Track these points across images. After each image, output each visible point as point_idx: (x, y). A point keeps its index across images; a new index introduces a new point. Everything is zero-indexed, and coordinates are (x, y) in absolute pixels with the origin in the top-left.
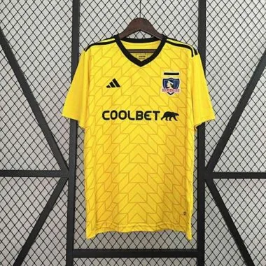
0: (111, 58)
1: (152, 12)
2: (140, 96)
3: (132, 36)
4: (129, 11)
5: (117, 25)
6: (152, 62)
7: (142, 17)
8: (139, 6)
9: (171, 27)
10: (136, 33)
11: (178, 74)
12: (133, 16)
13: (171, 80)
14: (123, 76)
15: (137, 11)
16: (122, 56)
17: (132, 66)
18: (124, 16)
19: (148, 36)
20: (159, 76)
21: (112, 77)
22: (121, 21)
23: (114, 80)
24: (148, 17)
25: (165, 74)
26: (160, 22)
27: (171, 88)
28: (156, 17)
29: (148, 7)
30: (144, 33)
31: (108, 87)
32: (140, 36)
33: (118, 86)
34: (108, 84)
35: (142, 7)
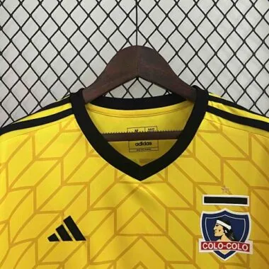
0: (60, 160)
1: (167, 28)
2: (141, 263)
3: (118, 93)
4: (108, 28)
5: (79, 66)
6: (171, 167)
7: (141, 42)
8: (133, 15)
9: (215, 66)
10: (127, 85)
11: (244, 201)
12: (119, 42)
13: (225, 217)
14: (90, 208)
15: (128, 28)
16: (89, 155)
17: (117, 180)
18: (98, 40)
19: (157, 91)
20: (193, 207)
21: (62, 212)
22: (88, 53)
23: (69, 221)
24: (157, 42)
25: (208, 200)
26: (187, 53)
27: (225, 239)
28: (177, 40)
29: (157, 16)
30: (147, 84)
31: (52, 238)
32: (138, 90)
33: (79, 237)
34: (53, 231)
35: (142, 16)
